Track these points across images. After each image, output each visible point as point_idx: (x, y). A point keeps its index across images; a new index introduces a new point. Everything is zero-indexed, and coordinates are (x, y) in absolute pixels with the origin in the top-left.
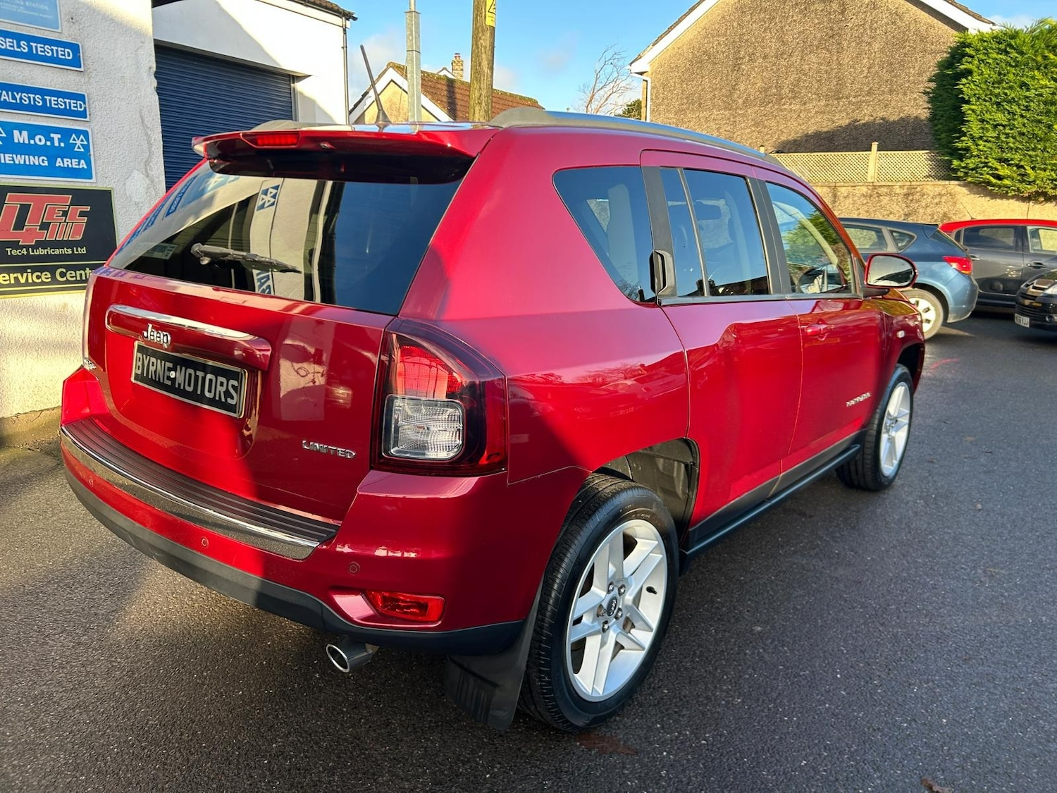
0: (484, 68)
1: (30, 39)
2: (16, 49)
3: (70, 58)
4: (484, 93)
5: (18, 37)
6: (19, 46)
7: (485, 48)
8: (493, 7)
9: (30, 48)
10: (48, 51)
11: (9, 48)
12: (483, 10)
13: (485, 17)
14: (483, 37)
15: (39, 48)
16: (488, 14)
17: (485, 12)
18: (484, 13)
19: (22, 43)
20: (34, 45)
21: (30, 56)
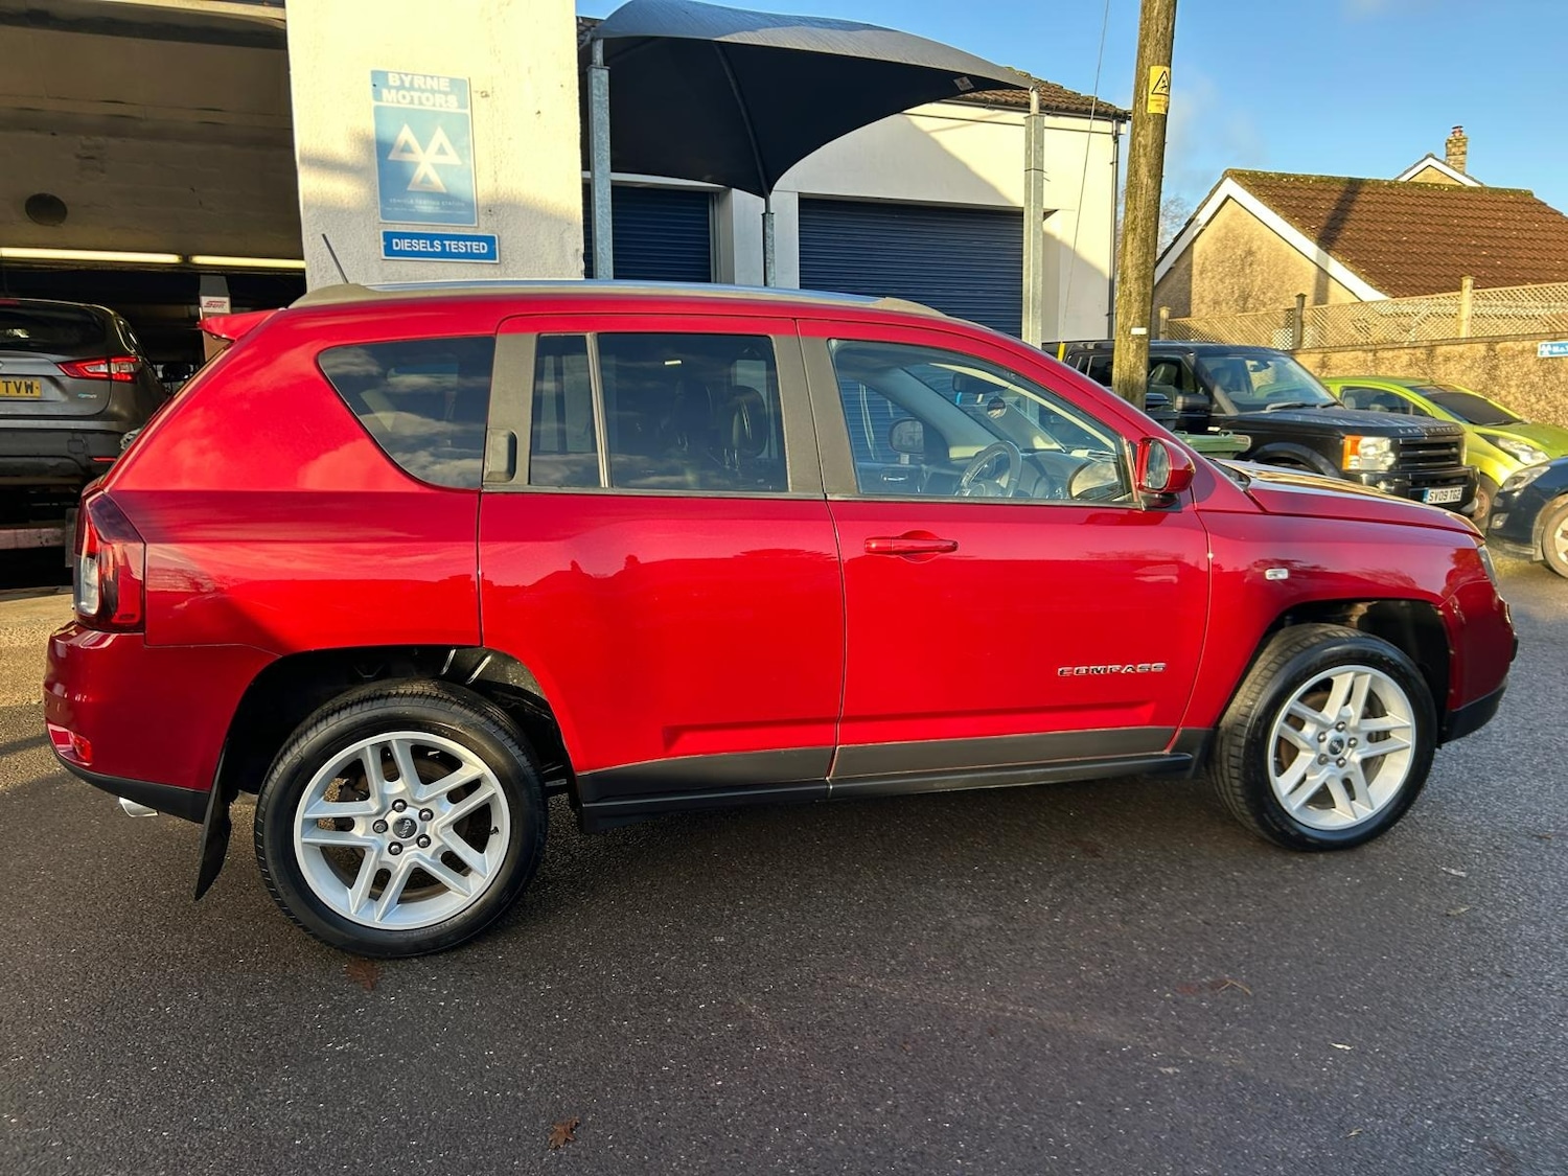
0: (1142, 177)
1: (442, 237)
2: (429, 249)
3: (485, 251)
4: (1140, 214)
5: (431, 237)
6: (432, 246)
7: (1145, 147)
8: (1161, 84)
9: (443, 246)
10: (462, 247)
11: (422, 249)
12: (1144, 93)
13: (1147, 102)
14: (1142, 133)
15: (452, 246)
16: (1151, 97)
17: (1147, 95)
18: (1145, 97)
19: (435, 242)
20: (447, 243)
21: (444, 254)
